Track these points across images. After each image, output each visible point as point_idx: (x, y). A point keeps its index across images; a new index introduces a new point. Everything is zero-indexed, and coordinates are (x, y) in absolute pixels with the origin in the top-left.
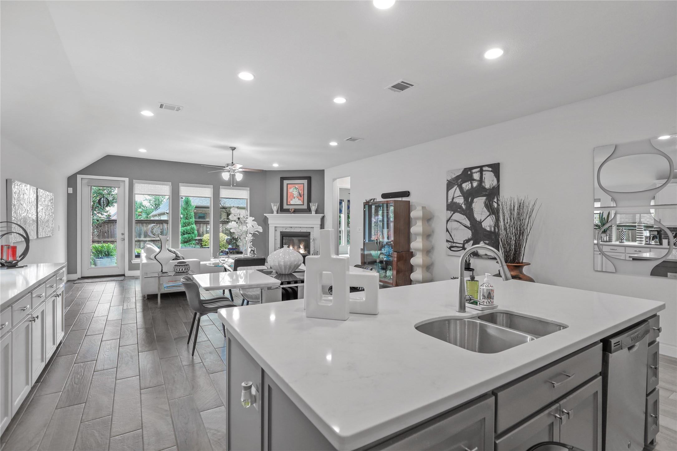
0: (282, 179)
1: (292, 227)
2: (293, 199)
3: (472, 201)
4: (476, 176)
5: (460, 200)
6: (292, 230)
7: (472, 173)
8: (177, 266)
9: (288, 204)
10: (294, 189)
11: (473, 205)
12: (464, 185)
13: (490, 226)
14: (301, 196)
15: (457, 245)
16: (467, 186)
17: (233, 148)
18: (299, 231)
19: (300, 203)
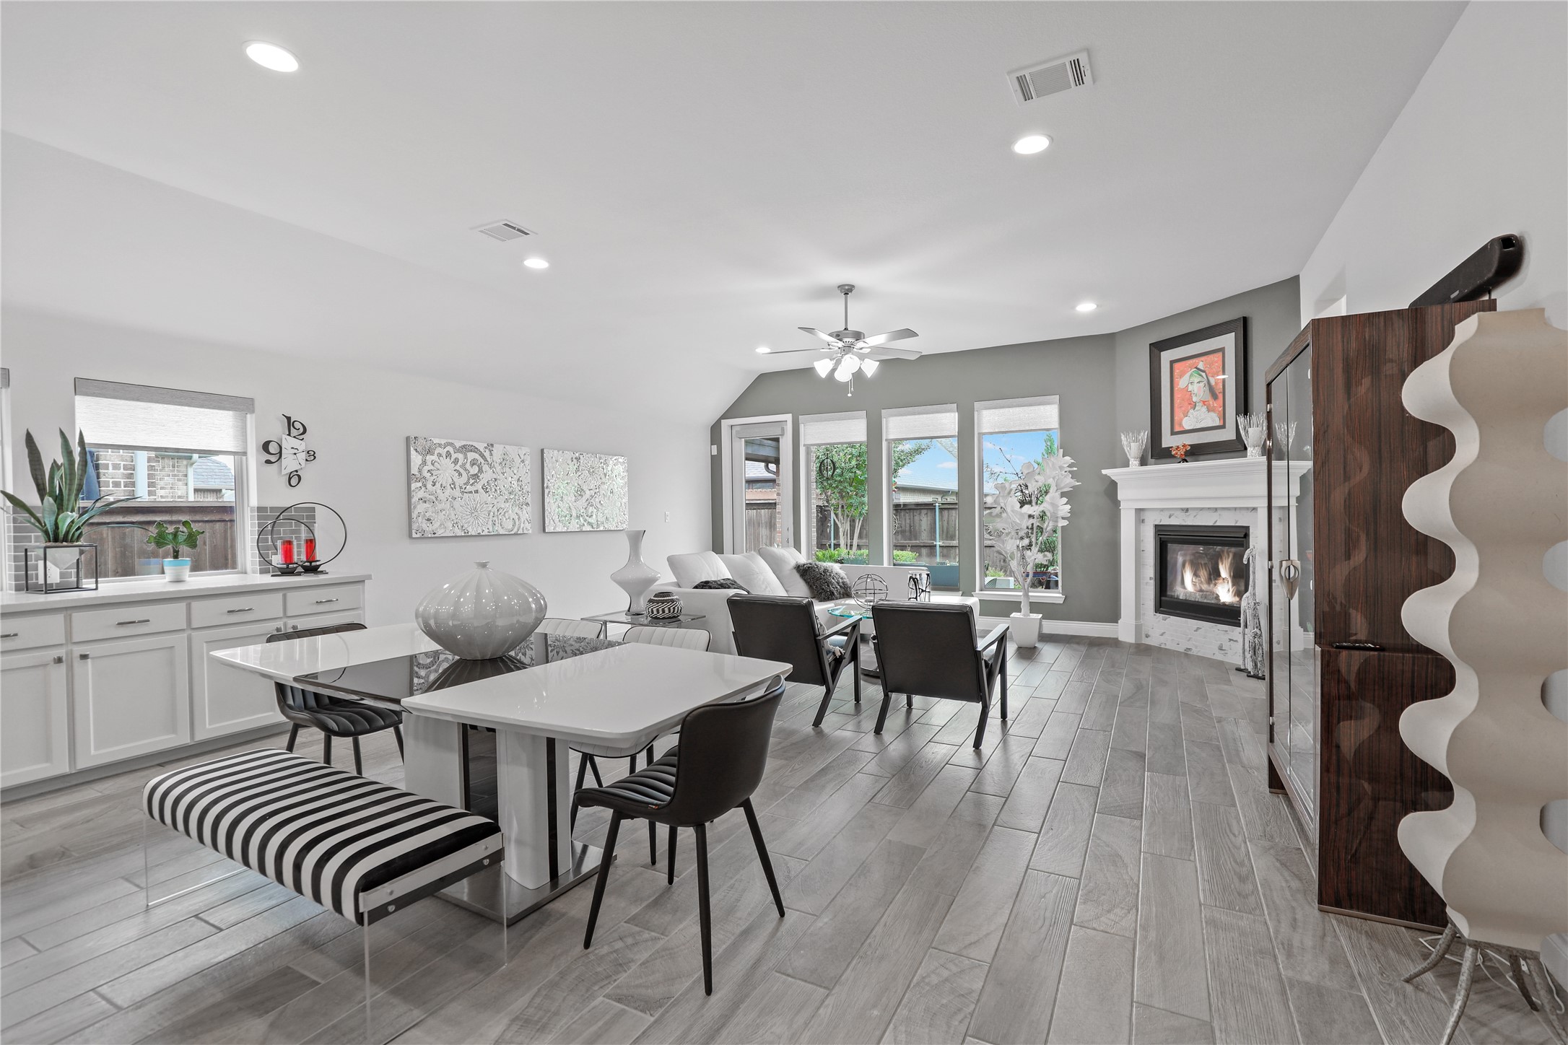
0: (1158, 347)
1: (1187, 510)
2: (1192, 411)
6: (1191, 520)
9: (1177, 429)
10: (1191, 375)
14: (1214, 396)
17: (847, 288)
18: (1211, 524)
19: (1213, 421)
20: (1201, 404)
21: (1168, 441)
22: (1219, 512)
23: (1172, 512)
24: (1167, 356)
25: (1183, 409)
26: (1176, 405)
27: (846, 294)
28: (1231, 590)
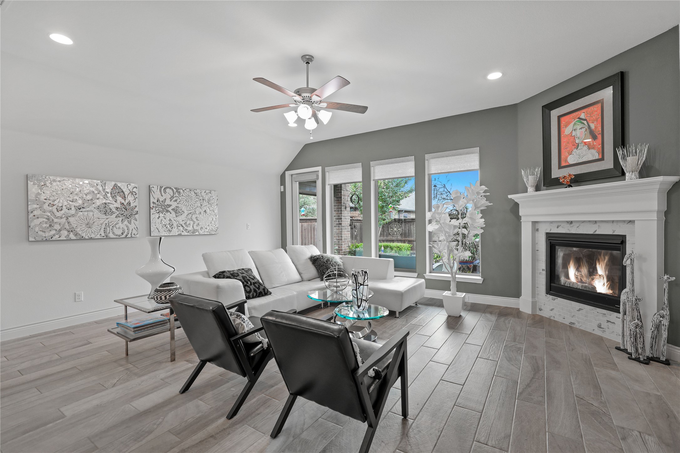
0: (548, 108)
1: (571, 222)
2: (575, 150)
6: (574, 230)
8: (161, 291)
9: (563, 164)
10: (575, 124)
14: (594, 137)
17: (307, 57)
18: (591, 233)
19: (593, 155)
20: (583, 144)
21: (556, 173)
22: (598, 224)
23: (559, 224)
24: (555, 113)
25: (568, 149)
26: (562, 147)
27: (308, 63)
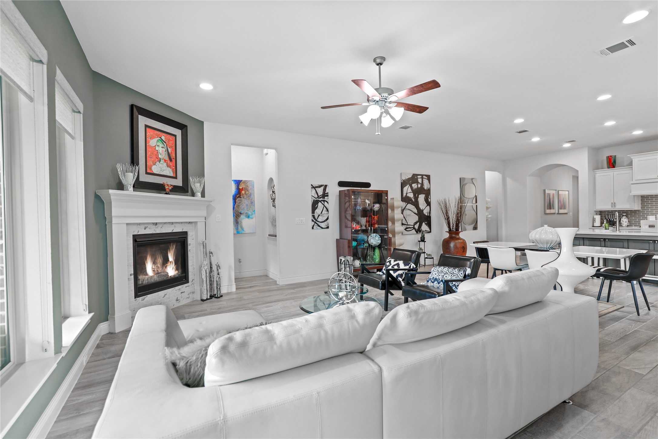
1: (156, 224)
2: (158, 163)
3: (418, 197)
4: (420, 181)
5: (411, 195)
7: (417, 178)
10: (158, 140)
11: (419, 199)
12: (413, 185)
13: (427, 213)
14: (171, 160)
15: (410, 226)
16: (415, 186)
18: (171, 231)
20: (163, 161)
21: (143, 177)
22: (174, 225)
23: (147, 226)
24: (142, 119)
25: (153, 159)
26: (148, 155)
27: (379, 64)
28: (174, 268)
